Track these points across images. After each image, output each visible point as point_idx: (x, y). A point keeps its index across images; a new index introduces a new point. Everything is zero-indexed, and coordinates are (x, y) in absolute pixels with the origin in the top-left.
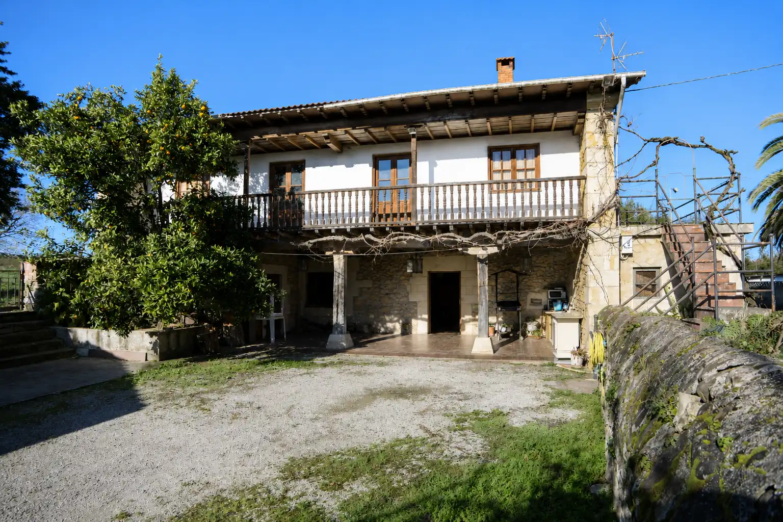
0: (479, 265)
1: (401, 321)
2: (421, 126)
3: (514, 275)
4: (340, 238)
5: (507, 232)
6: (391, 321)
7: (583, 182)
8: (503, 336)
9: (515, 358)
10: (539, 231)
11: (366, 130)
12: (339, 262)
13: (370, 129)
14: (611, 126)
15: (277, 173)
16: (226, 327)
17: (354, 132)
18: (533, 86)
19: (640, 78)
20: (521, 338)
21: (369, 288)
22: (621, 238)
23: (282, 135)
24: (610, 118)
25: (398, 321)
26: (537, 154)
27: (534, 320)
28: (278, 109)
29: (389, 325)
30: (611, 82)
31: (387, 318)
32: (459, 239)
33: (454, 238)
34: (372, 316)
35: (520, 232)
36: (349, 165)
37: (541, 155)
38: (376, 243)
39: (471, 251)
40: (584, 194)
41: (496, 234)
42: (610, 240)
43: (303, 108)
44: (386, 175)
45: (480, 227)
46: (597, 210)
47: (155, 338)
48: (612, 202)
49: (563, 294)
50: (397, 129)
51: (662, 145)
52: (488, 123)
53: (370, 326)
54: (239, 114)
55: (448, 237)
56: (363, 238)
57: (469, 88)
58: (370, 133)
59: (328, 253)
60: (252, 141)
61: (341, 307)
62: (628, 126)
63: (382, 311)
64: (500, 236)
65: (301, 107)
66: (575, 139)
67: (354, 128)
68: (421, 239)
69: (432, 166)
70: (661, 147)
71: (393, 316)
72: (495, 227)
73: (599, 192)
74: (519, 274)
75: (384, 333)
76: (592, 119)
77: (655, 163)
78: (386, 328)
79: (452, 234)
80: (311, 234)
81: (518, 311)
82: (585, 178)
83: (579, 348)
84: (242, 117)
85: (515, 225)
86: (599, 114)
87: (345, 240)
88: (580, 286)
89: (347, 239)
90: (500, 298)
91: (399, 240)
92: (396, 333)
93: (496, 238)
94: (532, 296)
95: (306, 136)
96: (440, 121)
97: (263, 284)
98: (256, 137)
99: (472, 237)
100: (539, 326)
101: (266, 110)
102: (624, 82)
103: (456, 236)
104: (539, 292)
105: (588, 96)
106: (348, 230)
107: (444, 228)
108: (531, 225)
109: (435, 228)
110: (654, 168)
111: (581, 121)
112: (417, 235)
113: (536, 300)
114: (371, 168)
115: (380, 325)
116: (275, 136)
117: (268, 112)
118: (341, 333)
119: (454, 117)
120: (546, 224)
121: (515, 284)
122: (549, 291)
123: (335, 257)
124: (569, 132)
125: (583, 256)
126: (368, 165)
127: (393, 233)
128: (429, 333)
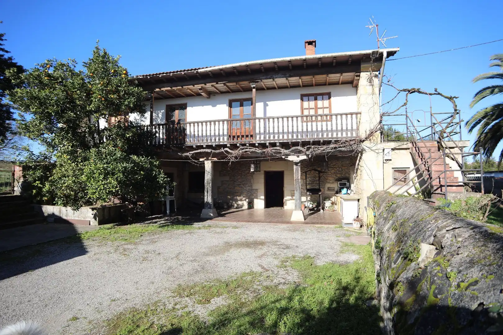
0: (295, 167)
1: (247, 200)
2: (258, 82)
3: (317, 172)
4: (209, 151)
5: (313, 147)
6: (241, 200)
7: (359, 115)
8: (310, 210)
9: (318, 223)
10: (332, 146)
11: (224, 84)
12: (208, 165)
13: (227, 84)
14: (376, 81)
15: (170, 110)
16: (140, 205)
17: (217, 86)
18: (328, 58)
19: (395, 52)
20: (322, 211)
21: (228, 181)
22: (384, 150)
23: (173, 88)
24: (376, 76)
25: (245, 200)
26: (330, 98)
27: (329, 200)
28: (170, 73)
29: (240, 203)
30: (377, 55)
31: (238, 198)
32: (283, 151)
33: (279, 150)
34: (229, 197)
35: (320, 147)
36: (214, 106)
37: (332, 98)
38: (231, 153)
39: (290, 158)
40: (359, 122)
41: (306, 147)
42: (377, 151)
43: (186, 72)
44: (237, 110)
45: (296, 144)
46: (368, 133)
47: (95, 211)
48: (378, 128)
49: (348, 184)
50: (245, 84)
51: (411, 93)
52: (300, 80)
53: (228, 204)
54: (147, 75)
55: (276, 150)
56: (223, 150)
57: (288, 59)
58: (227, 86)
59: (201, 160)
60: (155, 92)
61: (210, 193)
62: (388, 82)
63: (235, 194)
64: (308, 149)
65: (184, 71)
66: (354, 89)
67: (217, 83)
68: (259, 151)
69: (266, 105)
70: (409, 95)
71: (242, 197)
72: (304, 144)
73: (369, 122)
74: (320, 172)
75: (236, 208)
76: (364, 76)
77: (405, 104)
78: (238, 205)
79: (278, 148)
80: (191, 148)
81: (320, 195)
82: (360, 113)
83: (358, 217)
84: (149, 77)
85: (317, 143)
86: (369, 73)
88: (358, 179)
89: (213, 151)
90: (308, 187)
91: (246, 152)
92: (244, 208)
93: (305, 150)
94: (328, 185)
95: (188, 89)
96: (270, 79)
97: (162, 179)
98: (157, 90)
99: (291, 150)
100: (333, 203)
101: (163, 73)
102: (385, 55)
104: (333, 183)
105: (362, 63)
106: (214, 146)
107: (273, 145)
108: (328, 143)
109: (267, 144)
110: (405, 107)
111: (358, 78)
112: (257, 149)
113: (331, 188)
114: (228, 107)
115: (234, 202)
116: (169, 88)
117: (165, 74)
118: (210, 208)
119: (279, 76)
120: (336, 142)
121: (318, 179)
122: (339, 182)
123: (206, 162)
124: (350, 85)
125: (359, 161)
126: (225, 105)
127: (242, 147)
128: (265, 208)
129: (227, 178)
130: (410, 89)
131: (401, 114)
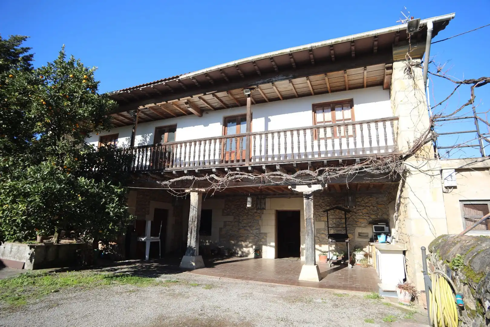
0: (305, 201)
1: (254, 247)
2: (253, 89)
3: (343, 212)
4: (191, 178)
5: (327, 169)
6: (247, 247)
7: (395, 122)
8: (335, 263)
10: (356, 166)
11: (214, 95)
12: (194, 198)
13: (216, 94)
14: (418, 72)
15: (159, 134)
16: (111, 245)
17: (206, 97)
18: (343, 43)
19: (447, 21)
20: (350, 266)
21: (231, 222)
22: (441, 171)
23: (157, 104)
24: (418, 65)
25: (252, 247)
26: (352, 106)
27: (362, 250)
28: (150, 84)
29: (245, 250)
30: (417, 28)
31: (244, 244)
32: (285, 176)
33: (280, 175)
34: (233, 242)
35: (338, 168)
36: (206, 125)
37: (355, 106)
38: (217, 181)
39: (299, 189)
40: (397, 133)
41: (317, 171)
42: (430, 173)
43: (167, 81)
44: (232, 130)
45: (303, 166)
46: (412, 145)
47: (33, 250)
48: (428, 136)
49: (386, 229)
50: (238, 92)
52: (308, 81)
53: (229, 250)
54: (127, 90)
55: (274, 175)
56: (208, 178)
57: (287, 50)
58: (218, 98)
59: (187, 191)
60: (139, 110)
61: (194, 234)
62: (438, 72)
63: (240, 238)
64: (321, 173)
65: (165, 80)
66: (386, 92)
67: (205, 94)
68: (252, 177)
69: (267, 121)
70: (475, 88)
71: (248, 243)
72: (316, 165)
73: (413, 129)
74: (347, 211)
75: (241, 256)
76: (399, 67)
77: (470, 102)
78: (242, 252)
79: (278, 173)
80: (171, 175)
81: (347, 243)
82: (397, 119)
83: (405, 280)
84: (129, 92)
85: (334, 163)
86: (407, 62)
87: (194, 179)
88: (402, 220)
89: (196, 178)
90: (332, 232)
91: (236, 178)
92: (249, 257)
93: (316, 174)
94: (359, 230)
95: (173, 103)
96: (269, 82)
97: (112, 209)
98: (141, 107)
99: (296, 174)
100: (366, 255)
101: (143, 85)
102: (430, 27)
103: (282, 174)
104: (365, 227)
105: (393, 49)
106: (196, 171)
107: (272, 168)
108: (350, 162)
109: (264, 168)
110: (470, 106)
111: (390, 71)
112: (250, 174)
113: (363, 233)
114: (222, 126)
115: (238, 249)
116: (153, 105)
117: (145, 87)
118: (193, 255)
119: (280, 78)
120: (362, 160)
121: (344, 221)
122: (374, 226)
123: (192, 194)
124: (380, 87)
125: (402, 191)
126: (219, 123)
127: (231, 172)
128: (275, 258)
129: (231, 218)
130: (476, 79)
131: (465, 117)
